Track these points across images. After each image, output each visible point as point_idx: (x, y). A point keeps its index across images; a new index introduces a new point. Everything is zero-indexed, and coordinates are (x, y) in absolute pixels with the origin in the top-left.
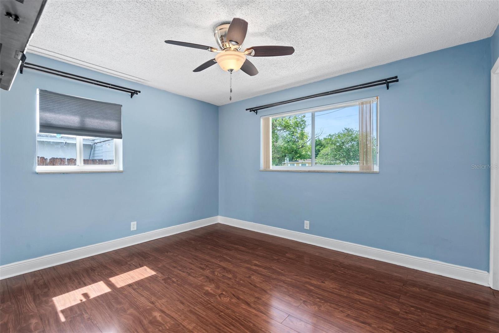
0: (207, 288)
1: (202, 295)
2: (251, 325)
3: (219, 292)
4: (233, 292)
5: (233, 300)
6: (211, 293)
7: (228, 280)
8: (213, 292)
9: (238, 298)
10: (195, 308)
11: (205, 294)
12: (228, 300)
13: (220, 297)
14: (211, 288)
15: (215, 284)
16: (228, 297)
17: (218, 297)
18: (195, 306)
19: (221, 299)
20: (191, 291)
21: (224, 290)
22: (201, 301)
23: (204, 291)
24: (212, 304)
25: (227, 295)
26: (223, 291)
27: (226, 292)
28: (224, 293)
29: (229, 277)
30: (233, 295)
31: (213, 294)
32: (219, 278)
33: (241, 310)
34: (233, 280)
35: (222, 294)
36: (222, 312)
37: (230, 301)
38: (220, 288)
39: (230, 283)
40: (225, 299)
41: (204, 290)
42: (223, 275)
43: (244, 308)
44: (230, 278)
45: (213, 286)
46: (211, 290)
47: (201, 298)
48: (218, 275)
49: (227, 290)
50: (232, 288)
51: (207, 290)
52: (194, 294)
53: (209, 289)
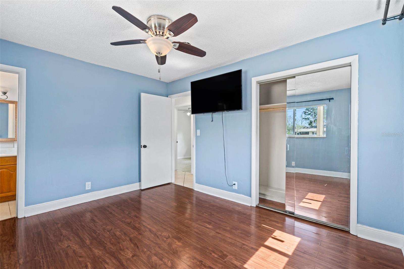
0: (180, 244)
1: (183, 238)
2: (154, 221)
3: (169, 240)
4: (157, 239)
5: (160, 233)
6: (176, 239)
7: (158, 252)
8: (174, 240)
9: (155, 235)
10: (186, 229)
11: (181, 239)
12: (163, 234)
13: (169, 236)
14: (176, 244)
15: (172, 248)
16: (163, 236)
17: (171, 236)
18: (187, 230)
19: (168, 234)
20: (193, 241)
21: (165, 242)
22: (183, 234)
23: (181, 241)
24: (175, 231)
25: (162, 237)
26: (166, 240)
27: (163, 240)
28: (165, 239)
29: (156, 257)
30: (158, 237)
31: (174, 238)
32: (167, 256)
33: (157, 227)
34: (153, 252)
35: (167, 238)
36: (169, 227)
37: (162, 233)
38: (167, 244)
39: (157, 249)
40: (166, 235)
41: (182, 243)
42: (161, 260)
43: (154, 228)
44: (155, 255)
45: (174, 246)
46: (176, 242)
47: (184, 236)
48: (168, 261)
49: (162, 241)
50: (157, 244)
51: (179, 242)
52: (189, 239)
53: (177, 243)
